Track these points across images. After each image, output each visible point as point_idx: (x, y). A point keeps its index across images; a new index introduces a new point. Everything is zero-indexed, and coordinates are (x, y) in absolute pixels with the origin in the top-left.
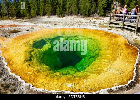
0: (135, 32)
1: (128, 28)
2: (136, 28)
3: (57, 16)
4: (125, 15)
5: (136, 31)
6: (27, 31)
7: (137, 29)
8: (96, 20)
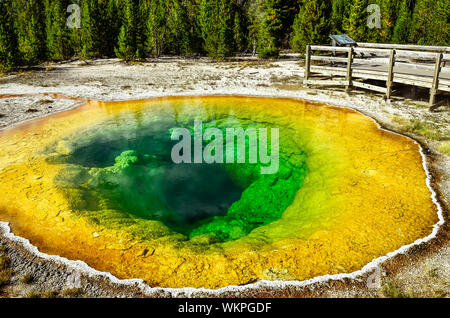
0: (386, 99)
1: (366, 86)
2: (389, 84)
3: (117, 60)
4: (353, 50)
5: (388, 95)
6: (31, 111)
7: (392, 88)
8: (256, 70)
